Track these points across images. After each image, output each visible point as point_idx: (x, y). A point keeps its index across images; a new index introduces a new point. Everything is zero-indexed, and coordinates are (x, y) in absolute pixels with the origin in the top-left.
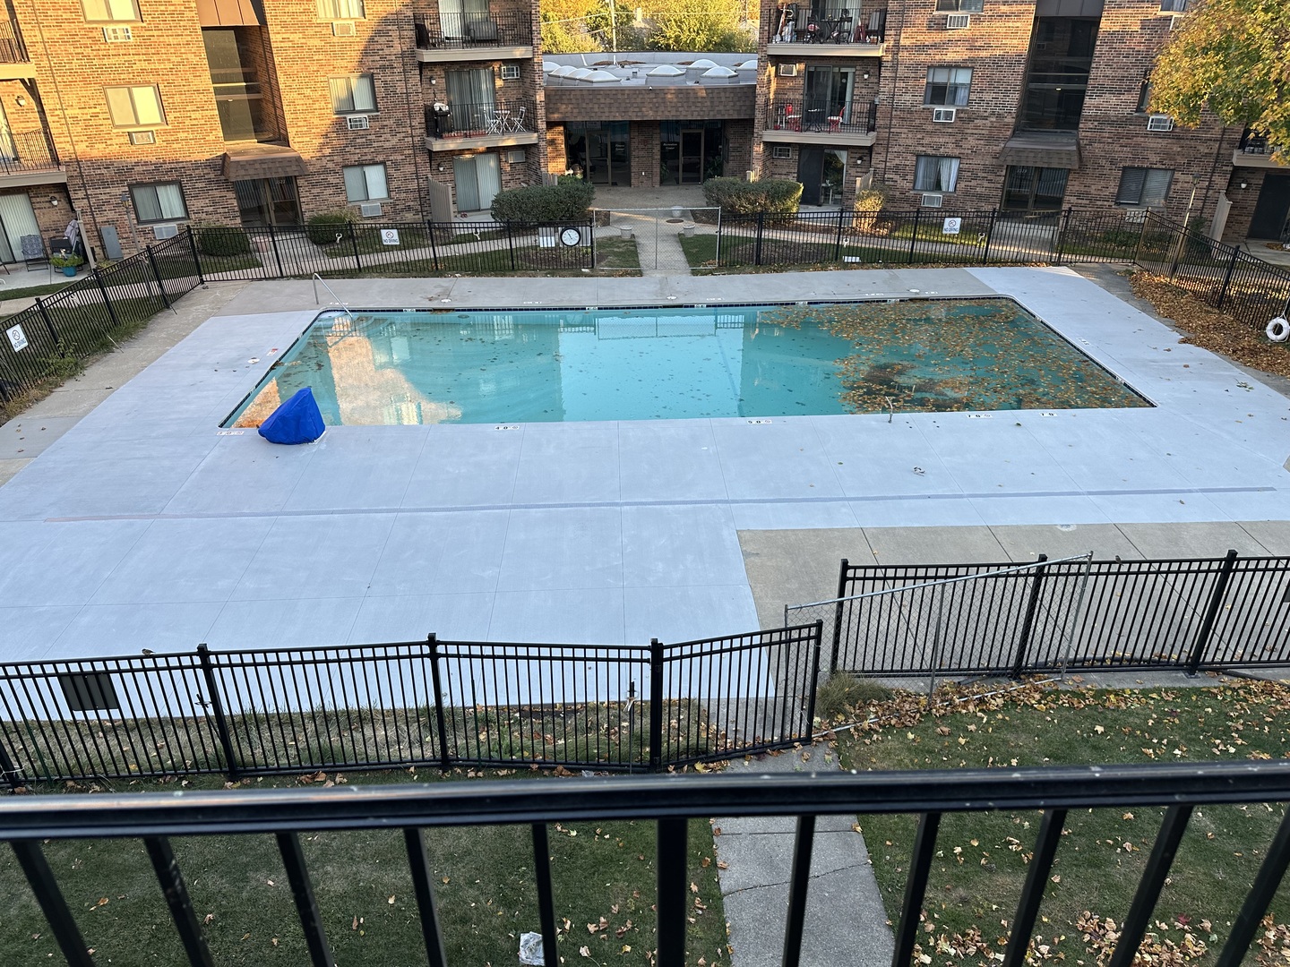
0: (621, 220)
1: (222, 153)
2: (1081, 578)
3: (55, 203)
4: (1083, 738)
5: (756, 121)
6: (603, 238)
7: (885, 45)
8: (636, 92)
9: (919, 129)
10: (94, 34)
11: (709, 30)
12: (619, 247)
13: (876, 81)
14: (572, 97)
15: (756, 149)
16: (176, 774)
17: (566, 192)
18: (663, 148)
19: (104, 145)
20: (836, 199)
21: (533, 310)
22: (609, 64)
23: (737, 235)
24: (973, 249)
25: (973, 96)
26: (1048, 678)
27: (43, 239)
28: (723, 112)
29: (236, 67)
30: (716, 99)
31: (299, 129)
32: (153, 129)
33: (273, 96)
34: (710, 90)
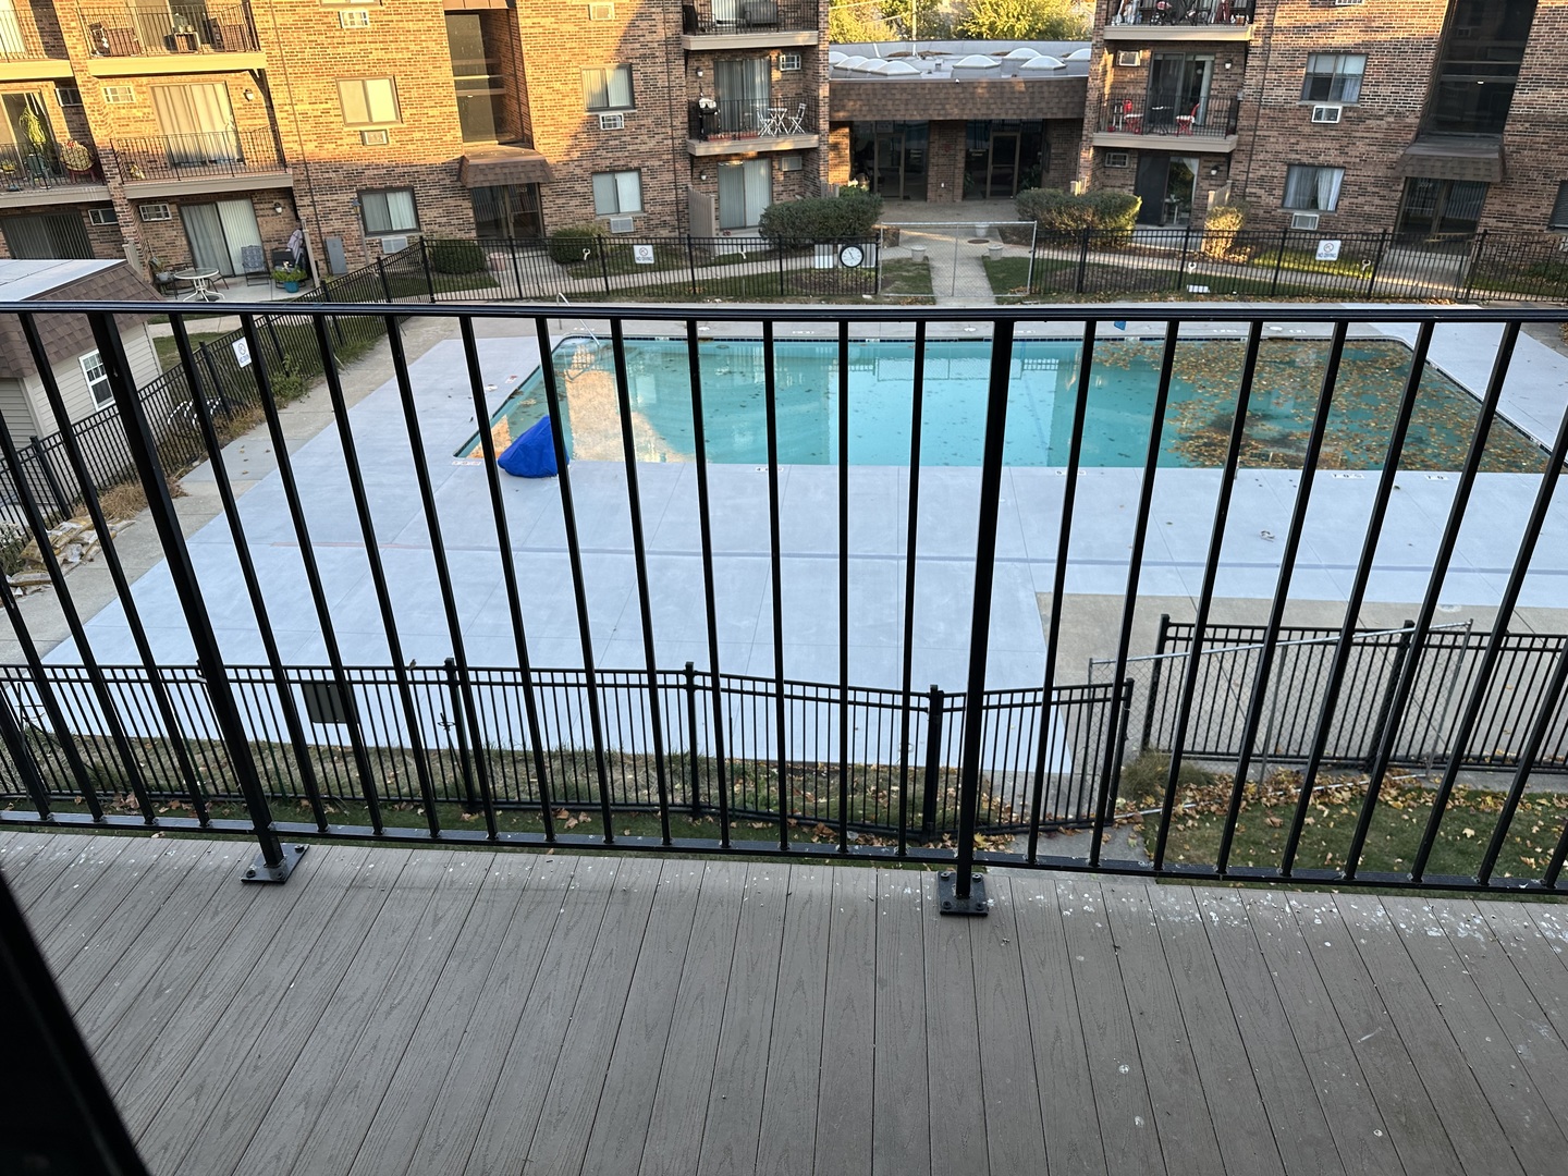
0: (912, 240)
1: (459, 156)
2: (1457, 652)
3: (279, 210)
4: (1447, 840)
5: (1086, 121)
6: (890, 261)
7: (1254, 26)
8: (939, 85)
9: (1293, 131)
10: (330, 20)
11: (1032, 15)
12: (908, 271)
13: (1241, 71)
14: (861, 91)
15: (1084, 154)
16: (412, 801)
17: (848, 205)
18: (968, 155)
19: (334, 146)
20: (1181, 219)
21: (804, 341)
22: (906, 55)
23: (1055, 258)
24: (1354, 281)
25: (1365, 90)
26: (1409, 774)
27: (264, 251)
28: (1045, 111)
29: (477, 57)
30: (1037, 94)
31: (546, 129)
32: (387, 127)
33: (518, 91)
34: (1030, 84)
